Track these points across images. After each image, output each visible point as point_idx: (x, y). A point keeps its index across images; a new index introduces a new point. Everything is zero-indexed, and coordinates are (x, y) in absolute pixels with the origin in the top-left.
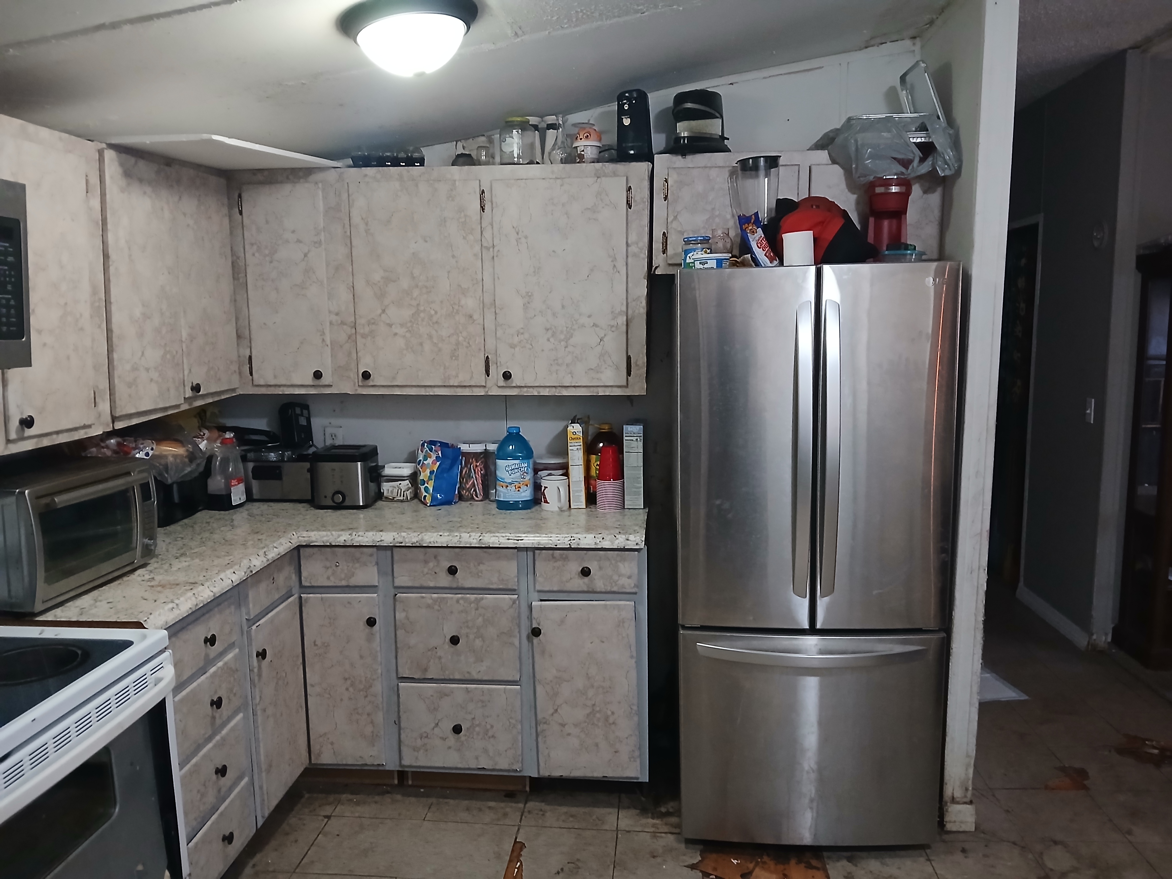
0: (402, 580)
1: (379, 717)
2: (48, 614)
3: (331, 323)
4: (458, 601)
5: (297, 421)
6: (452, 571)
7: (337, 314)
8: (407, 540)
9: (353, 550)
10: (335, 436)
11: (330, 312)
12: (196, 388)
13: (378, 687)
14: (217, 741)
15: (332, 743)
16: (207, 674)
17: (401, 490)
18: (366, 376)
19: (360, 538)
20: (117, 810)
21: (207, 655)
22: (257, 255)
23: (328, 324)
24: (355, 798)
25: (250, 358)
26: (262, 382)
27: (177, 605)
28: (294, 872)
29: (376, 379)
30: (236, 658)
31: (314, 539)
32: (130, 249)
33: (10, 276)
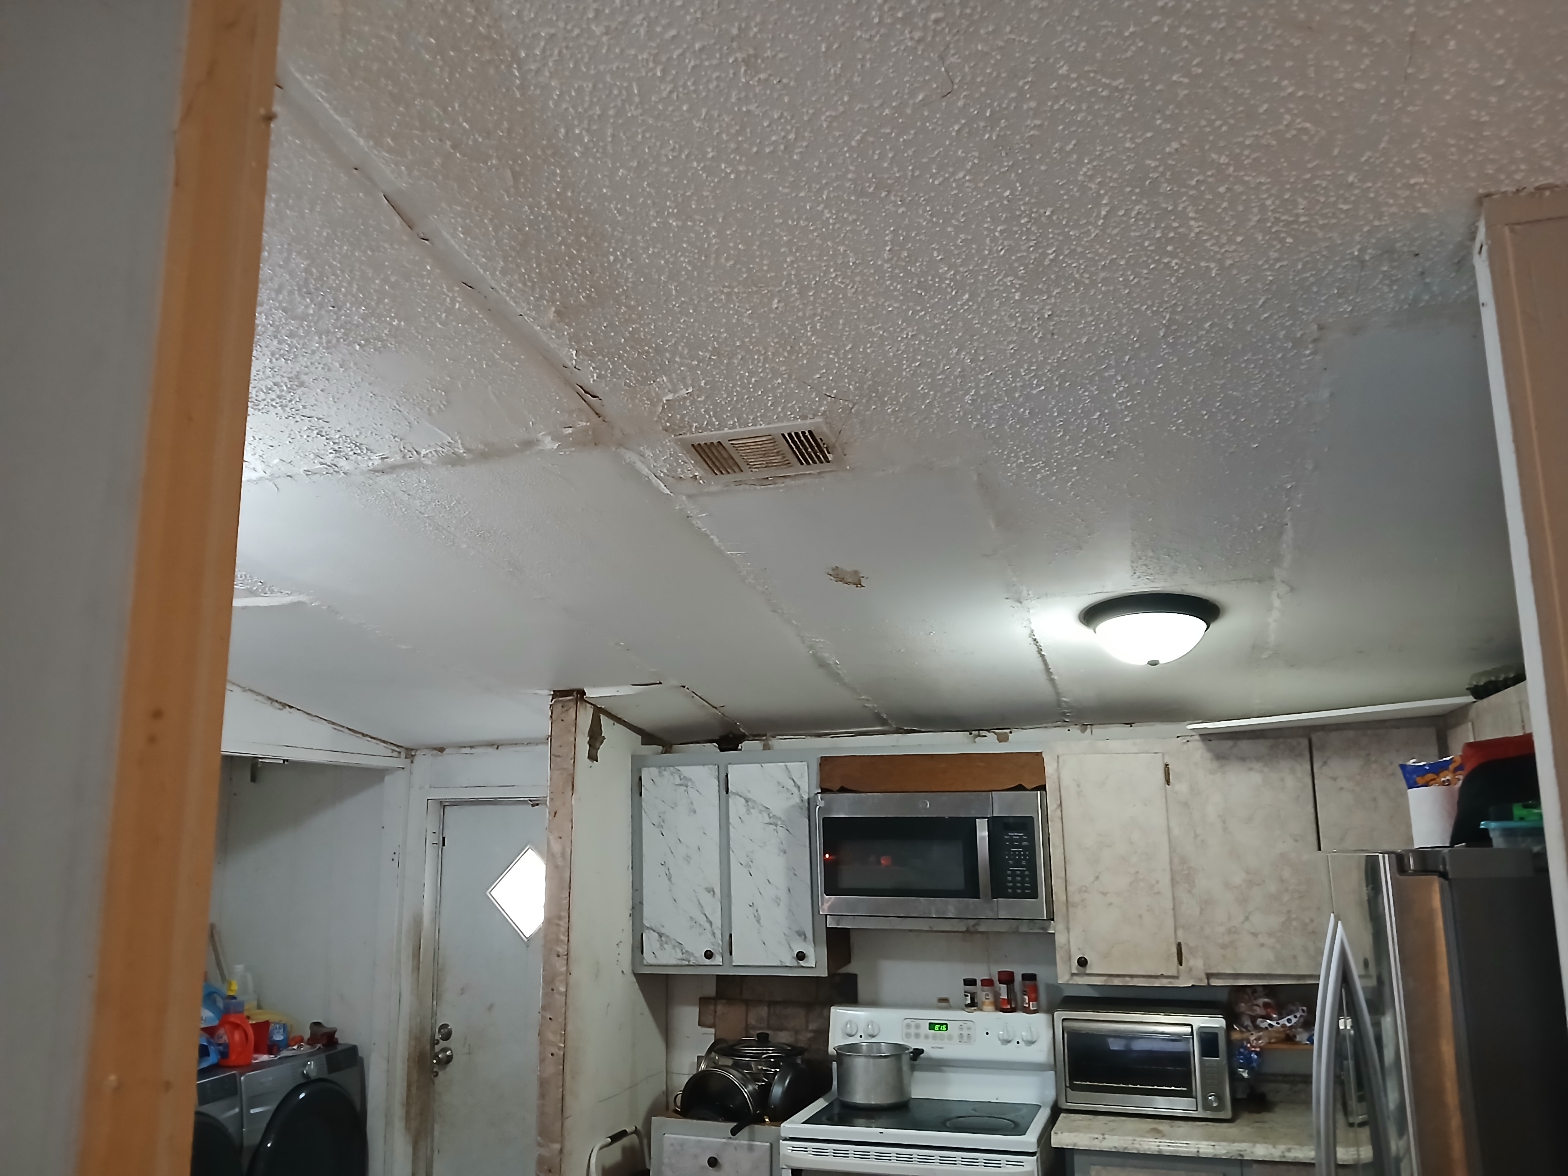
27: (1104, 1138)
32: (1224, 822)
33: (1025, 855)
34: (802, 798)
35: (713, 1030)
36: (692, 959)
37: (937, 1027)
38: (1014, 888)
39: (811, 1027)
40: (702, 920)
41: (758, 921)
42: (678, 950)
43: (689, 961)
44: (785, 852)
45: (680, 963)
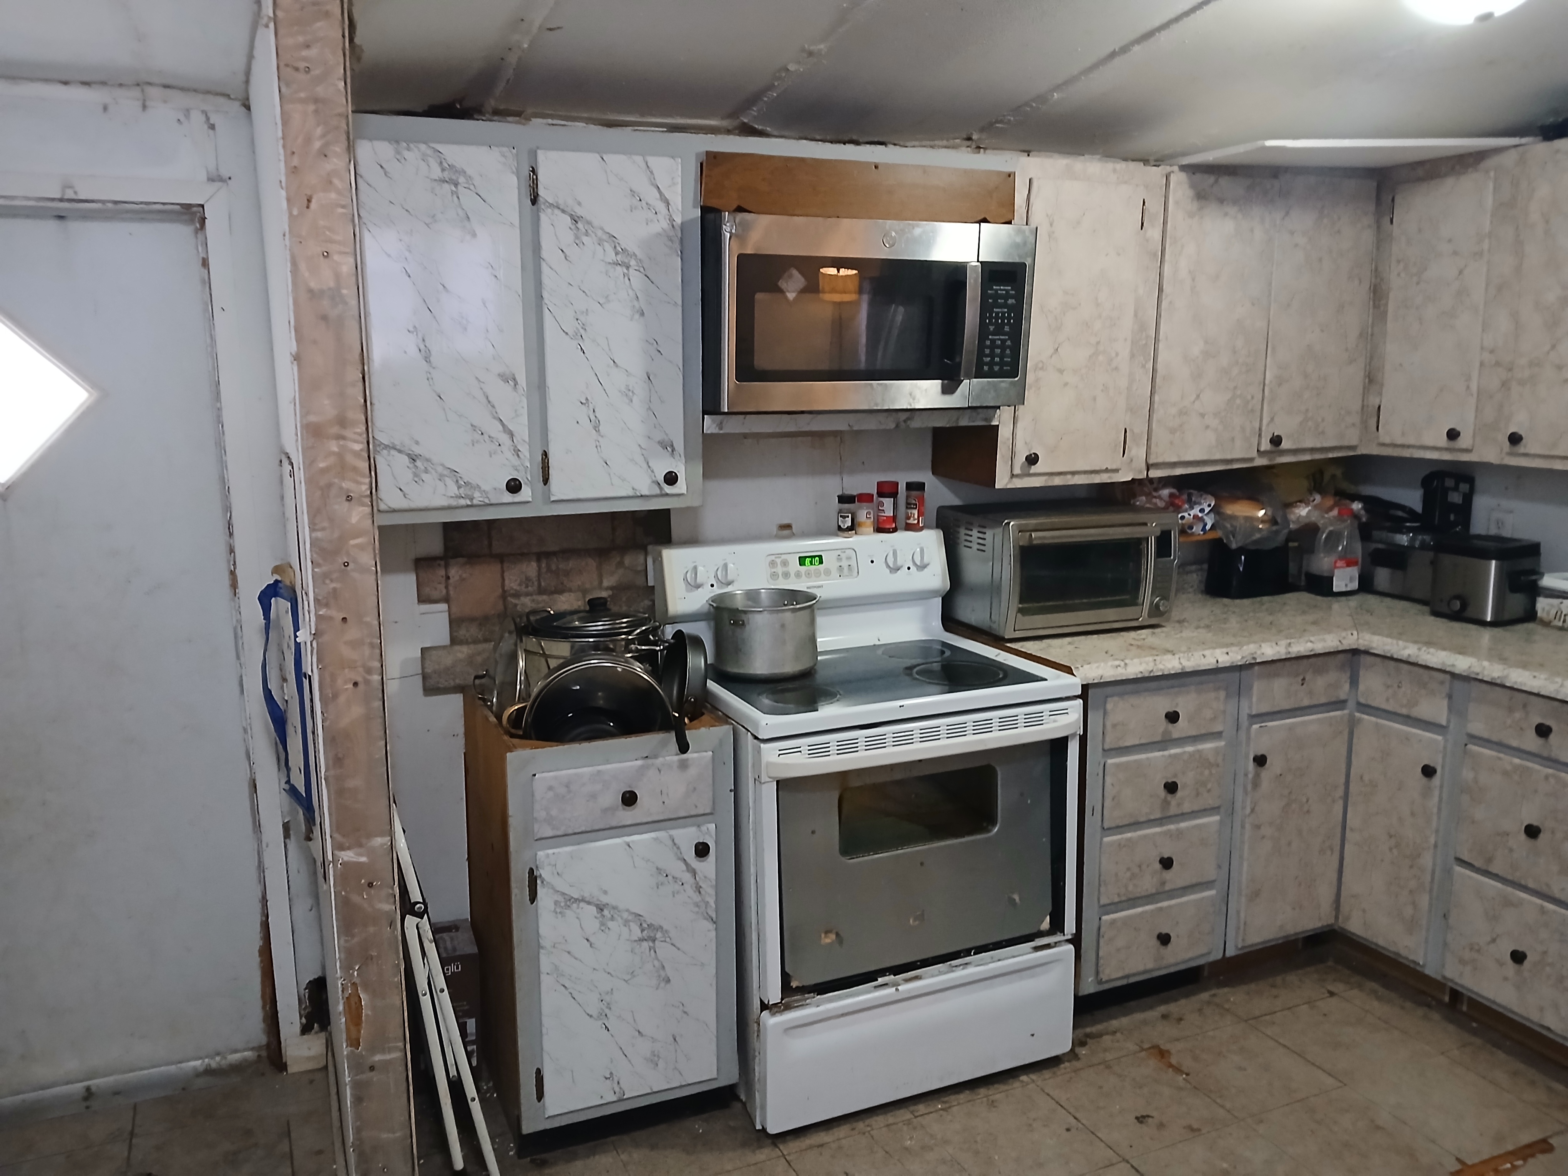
0: (1477, 727)
1: (1424, 901)
2: (1021, 644)
3: (1482, 364)
4: (1547, 777)
5: (1446, 496)
6: (1543, 731)
7: (1492, 352)
8: (1486, 673)
9: (1421, 671)
10: (1502, 523)
11: (1482, 348)
12: (1276, 441)
13: (1427, 860)
14: (1169, 830)
15: (1364, 911)
16: (1166, 753)
17: (1562, 612)
18: (1515, 439)
19: (1429, 656)
20: (996, 830)
21: (1166, 732)
22: (1403, 275)
23: (1477, 364)
24: (1381, 991)
25: (1379, 407)
26: (1387, 440)
27: (1126, 664)
28: (1246, 1021)
29: (1530, 445)
30: (1216, 750)
31: (1374, 645)
32: (1193, 280)
33: (1009, 318)
34: (672, 220)
35: (444, 606)
36: (477, 494)
37: (808, 560)
38: (991, 364)
39: (606, 583)
40: (495, 429)
41: (596, 428)
42: (450, 483)
43: (472, 499)
44: (642, 314)
45: (454, 503)
